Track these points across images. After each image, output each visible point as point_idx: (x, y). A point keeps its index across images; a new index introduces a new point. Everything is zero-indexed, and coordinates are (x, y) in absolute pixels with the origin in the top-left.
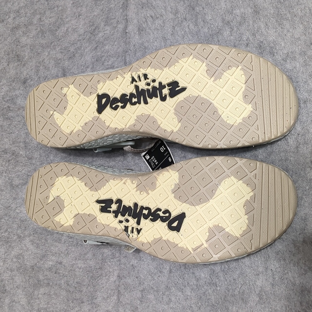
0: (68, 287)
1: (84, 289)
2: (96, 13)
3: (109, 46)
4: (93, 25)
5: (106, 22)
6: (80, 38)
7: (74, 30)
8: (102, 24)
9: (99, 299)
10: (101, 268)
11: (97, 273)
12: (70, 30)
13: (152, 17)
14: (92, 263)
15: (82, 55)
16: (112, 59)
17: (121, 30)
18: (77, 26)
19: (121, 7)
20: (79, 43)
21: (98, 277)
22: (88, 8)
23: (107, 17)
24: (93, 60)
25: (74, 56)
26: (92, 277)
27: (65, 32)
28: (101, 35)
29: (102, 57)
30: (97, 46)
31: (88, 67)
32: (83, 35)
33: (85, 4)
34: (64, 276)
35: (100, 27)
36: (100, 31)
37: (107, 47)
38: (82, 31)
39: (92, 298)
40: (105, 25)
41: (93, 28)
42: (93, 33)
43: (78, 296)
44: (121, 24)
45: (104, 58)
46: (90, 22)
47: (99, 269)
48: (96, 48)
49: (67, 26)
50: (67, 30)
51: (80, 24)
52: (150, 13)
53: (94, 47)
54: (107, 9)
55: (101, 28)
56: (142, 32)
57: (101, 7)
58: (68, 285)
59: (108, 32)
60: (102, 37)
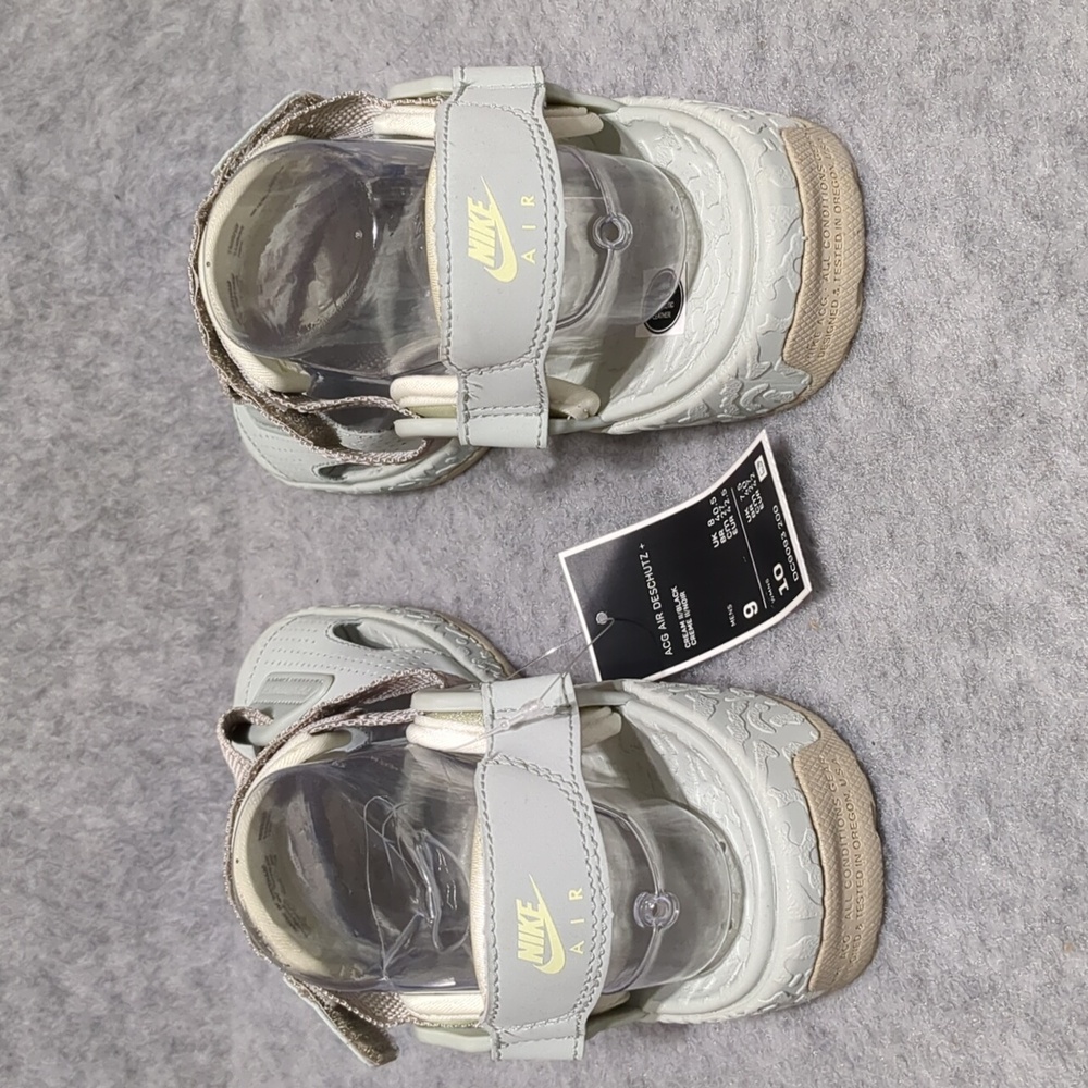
0: (52, 890)
1: (112, 902)
3: (183, 78)
6: (74, 59)
7: (56, 33)
9: (167, 933)
10: (168, 832)
11: (158, 848)
12: (37, 34)
14: (135, 815)
15: (82, 118)
16: (198, 123)
17: (228, 15)
18: (64, 18)
20: (69, 75)
21: (161, 860)
24: (125, 129)
25: (56, 119)
26: (137, 860)
27: (20, 41)
28: (151, 40)
29: (160, 116)
30: (142, 81)
31: (108, 155)
32: (84, 45)
34: (36, 854)
35: (148, 12)
36: (149, 28)
37: (175, 82)
38: (80, 34)
39: (141, 925)
41: (122, 18)
42: (126, 36)
43: (86, 919)
45: (164, 121)
47: (162, 833)
48: (136, 87)
49: (26, 19)
50: (27, 36)
53: (128, 84)
55: (152, 18)
58: (50, 883)
59: (181, 30)
60: (158, 48)
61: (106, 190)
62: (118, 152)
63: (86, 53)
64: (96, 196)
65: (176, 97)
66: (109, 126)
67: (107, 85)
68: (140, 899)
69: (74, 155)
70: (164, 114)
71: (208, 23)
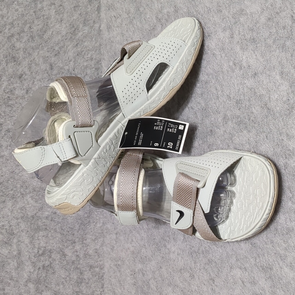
0: (62, 231)
1: (76, 233)
2: (75, 18)
3: (87, 43)
4: (73, 26)
5: (84, 23)
6: (63, 39)
7: (58, 33)
8: (81, 26)
9: (89, 241)
10: (88, 217)
11: (86, 221)
12: (54, 33)
13: (115, 16)
15: (65, 52)
16: (91, 53)
17: (97, 28)
18: (60, 29)
19: (96, 10)
20: (62, 42)
21: (87, 224)
22: (69, 14)
23: (85, 20)
24: (75, 55)
25: (59, 53)
26: (81, 224)
27: (50, 35)
28: (80, 34)
30: (78, 44)
31: (71, 61)
32: (65, 36)
33: (66, 11)
34: (59, 223)
35: (79, 28)
36: (79, 31)
37: (86, 43)
38: (64, 33)
39: (83, 239)
40: (83, 26)
41: (73, 29)
42: (74, 33)
43: (70, 238)
44: (97, 23)
45: (83, 53)
46: (70, 25)
47: (87, 217)
48: (77, 45)
49: (52, 30)
50: (52, 34)
51: (62, 28)
52: (113, 14)
53: (75, 44)
54: (84, 13)
55: (80, 29)
56: (109, 29)
57: (79, 12)
58: (62, 229)
59: (87, 31)
60: (82, 36)
61: (71, 69)
62: (73, 60)
63: (65, 37)
64: (68, 70)
65: (86, 47)
66: (71, 54)
67: (70, 45)
68: (82, 233)
69: (63, 61)
70: (83, 51)
71: (93, 30)
